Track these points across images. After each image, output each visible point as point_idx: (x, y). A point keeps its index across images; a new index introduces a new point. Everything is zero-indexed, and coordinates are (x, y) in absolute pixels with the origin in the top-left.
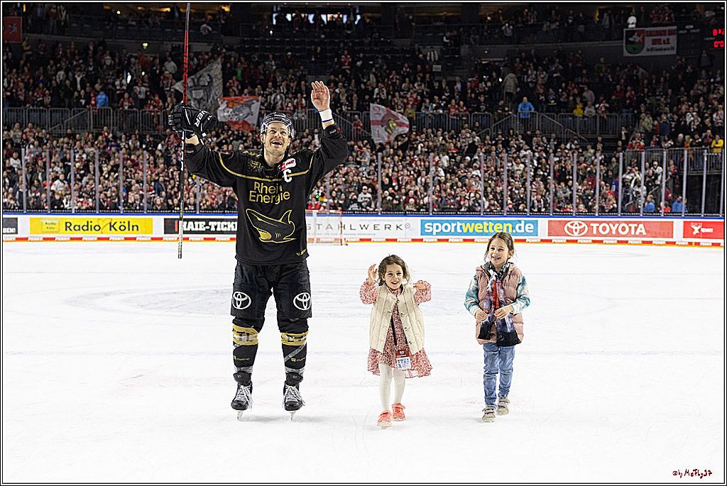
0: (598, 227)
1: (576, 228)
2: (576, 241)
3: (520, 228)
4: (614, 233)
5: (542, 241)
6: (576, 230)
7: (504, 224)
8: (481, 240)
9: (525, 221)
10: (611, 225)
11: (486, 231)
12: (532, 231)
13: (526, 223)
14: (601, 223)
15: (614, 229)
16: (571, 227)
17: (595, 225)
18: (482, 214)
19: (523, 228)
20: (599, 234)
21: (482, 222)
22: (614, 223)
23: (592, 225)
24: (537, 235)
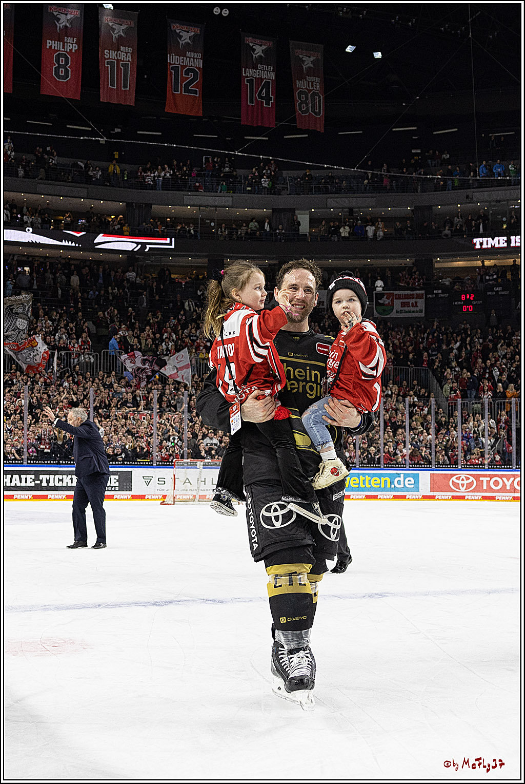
0: (488, 482)
1: (463, 482)
2: (463, 498)
3: (399, 482)
4: (508, 488)
5: (425, 497)
6: (463, 485)
7: (382, 478)
8: (357, 497)
9: (404, 474)
10: (504, 479)
11: (362, 486)
12: (412, 486)
13: (406, 476)
14: (491, 477)
15: (508, 484)
16: (457, 481)
17: (485, 479)
18: (358, 467)
19: (402, 483)
20: (490, 489)
21: (358, 476)
22: (508, 478)
23: (481, 479)
24: (418, 491)
